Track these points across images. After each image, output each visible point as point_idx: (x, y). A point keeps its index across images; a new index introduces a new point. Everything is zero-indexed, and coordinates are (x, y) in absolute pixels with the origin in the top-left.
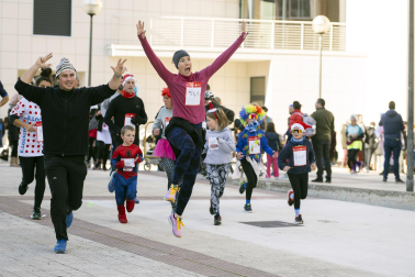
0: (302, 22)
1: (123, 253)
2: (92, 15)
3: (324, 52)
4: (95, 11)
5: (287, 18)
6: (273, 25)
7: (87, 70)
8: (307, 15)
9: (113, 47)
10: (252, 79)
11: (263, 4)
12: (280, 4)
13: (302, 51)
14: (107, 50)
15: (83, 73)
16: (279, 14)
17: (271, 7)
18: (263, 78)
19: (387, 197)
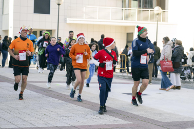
0: (149, 10)
1: (72, 105)
2: (59, 5)
3: (159, 23)
4: (60, 3)
5: (143, 8)
6: (137, 11)
7: (56, 29)
8: (151, 7)
9: (68, 19)
10: (127, 34)
11: (132, 1)
12: (140, 2)
13: (149, 22)
14: (65, 20)
15: (55, 30)
16: (140, 6)
17: (136, 3)
18: (132, 33)
19: (186, 84)
